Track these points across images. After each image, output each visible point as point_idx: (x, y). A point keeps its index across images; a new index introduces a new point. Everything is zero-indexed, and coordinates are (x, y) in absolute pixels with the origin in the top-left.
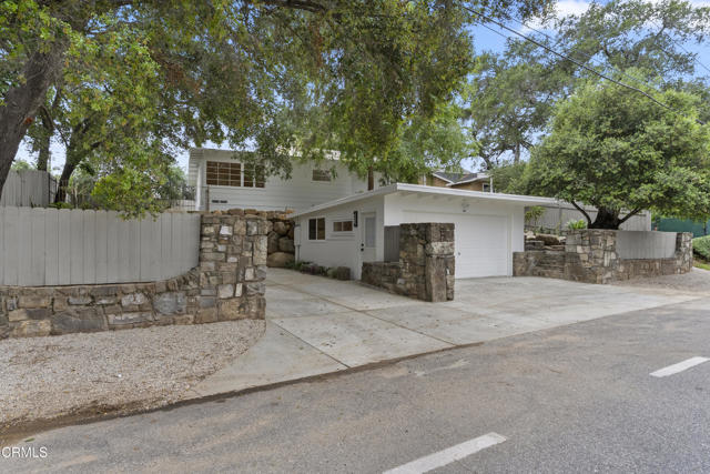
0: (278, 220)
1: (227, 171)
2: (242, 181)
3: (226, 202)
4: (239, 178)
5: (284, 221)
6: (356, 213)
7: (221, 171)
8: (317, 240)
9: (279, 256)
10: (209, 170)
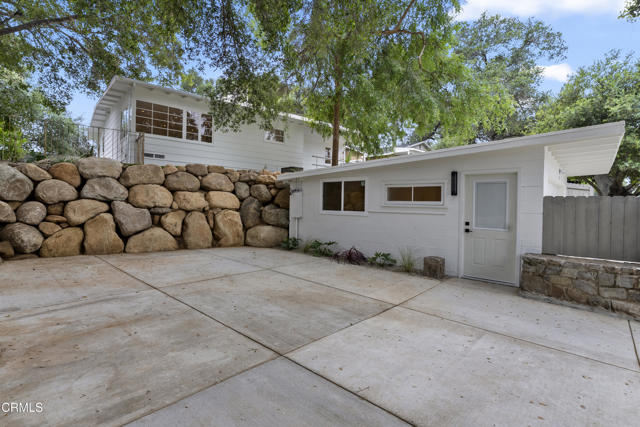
0: (256, 182)
1: (165, 117)
2: (184, 132)
3: (162, 157)
4: (180, 128)
5: (267, 184)
6: (454, 175)
7: (156, 115)
8: (342, 212)
9: (265, 232)
10: (138, 112)
